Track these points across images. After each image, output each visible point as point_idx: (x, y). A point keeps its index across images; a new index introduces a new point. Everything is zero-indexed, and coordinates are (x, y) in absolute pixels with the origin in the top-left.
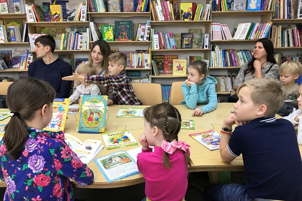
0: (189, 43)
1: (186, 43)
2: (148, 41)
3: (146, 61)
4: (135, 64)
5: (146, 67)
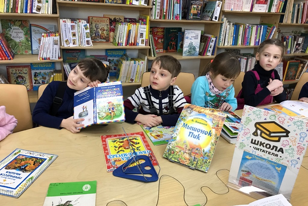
0: (198, 12)
1: (194, 12)
2: (146, 5)
3: (141, 36)
4: (123, 40)
5: (140, 44)
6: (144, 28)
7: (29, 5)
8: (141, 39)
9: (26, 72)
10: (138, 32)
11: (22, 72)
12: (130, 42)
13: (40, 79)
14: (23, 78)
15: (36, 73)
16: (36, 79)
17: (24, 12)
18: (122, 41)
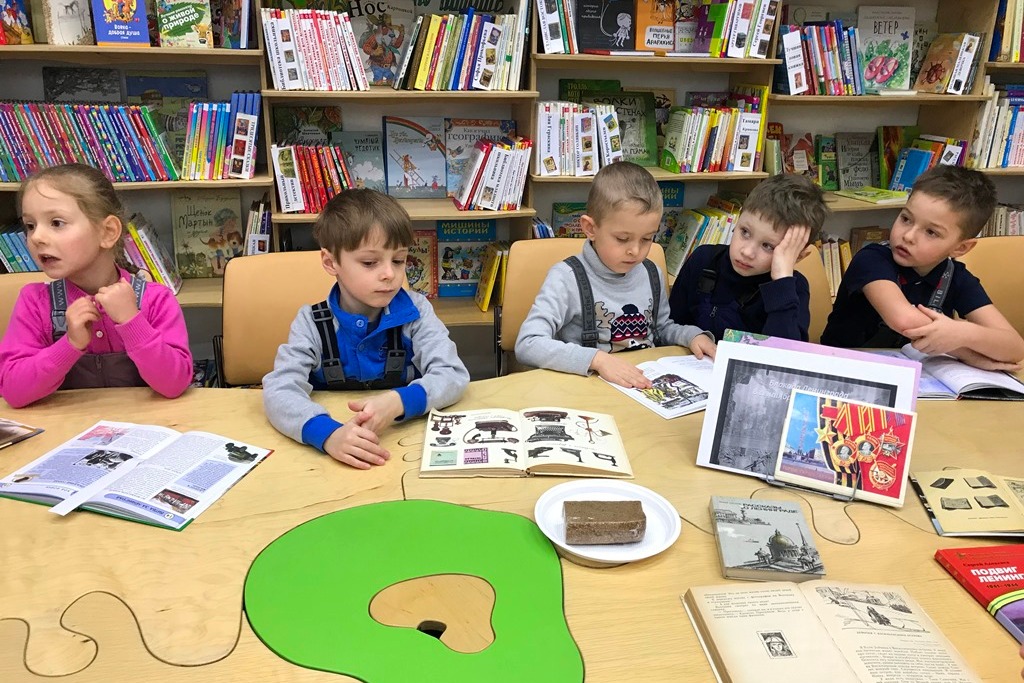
2: (764, 57)
3: (741, 143)
4: (693, 157)
5: (737, 167)
6: (754, 122)
7: (464, 69)
8: (740, 153)
9: (425, 247)
10: (733, 133)
11: (416, 247)
12: (713, 162)
13: (457, 266)
14: (416, 265)
15: (448, 249)
16: (446, 265)
17: (450, 88)
18: (690, 158)
